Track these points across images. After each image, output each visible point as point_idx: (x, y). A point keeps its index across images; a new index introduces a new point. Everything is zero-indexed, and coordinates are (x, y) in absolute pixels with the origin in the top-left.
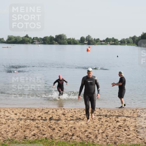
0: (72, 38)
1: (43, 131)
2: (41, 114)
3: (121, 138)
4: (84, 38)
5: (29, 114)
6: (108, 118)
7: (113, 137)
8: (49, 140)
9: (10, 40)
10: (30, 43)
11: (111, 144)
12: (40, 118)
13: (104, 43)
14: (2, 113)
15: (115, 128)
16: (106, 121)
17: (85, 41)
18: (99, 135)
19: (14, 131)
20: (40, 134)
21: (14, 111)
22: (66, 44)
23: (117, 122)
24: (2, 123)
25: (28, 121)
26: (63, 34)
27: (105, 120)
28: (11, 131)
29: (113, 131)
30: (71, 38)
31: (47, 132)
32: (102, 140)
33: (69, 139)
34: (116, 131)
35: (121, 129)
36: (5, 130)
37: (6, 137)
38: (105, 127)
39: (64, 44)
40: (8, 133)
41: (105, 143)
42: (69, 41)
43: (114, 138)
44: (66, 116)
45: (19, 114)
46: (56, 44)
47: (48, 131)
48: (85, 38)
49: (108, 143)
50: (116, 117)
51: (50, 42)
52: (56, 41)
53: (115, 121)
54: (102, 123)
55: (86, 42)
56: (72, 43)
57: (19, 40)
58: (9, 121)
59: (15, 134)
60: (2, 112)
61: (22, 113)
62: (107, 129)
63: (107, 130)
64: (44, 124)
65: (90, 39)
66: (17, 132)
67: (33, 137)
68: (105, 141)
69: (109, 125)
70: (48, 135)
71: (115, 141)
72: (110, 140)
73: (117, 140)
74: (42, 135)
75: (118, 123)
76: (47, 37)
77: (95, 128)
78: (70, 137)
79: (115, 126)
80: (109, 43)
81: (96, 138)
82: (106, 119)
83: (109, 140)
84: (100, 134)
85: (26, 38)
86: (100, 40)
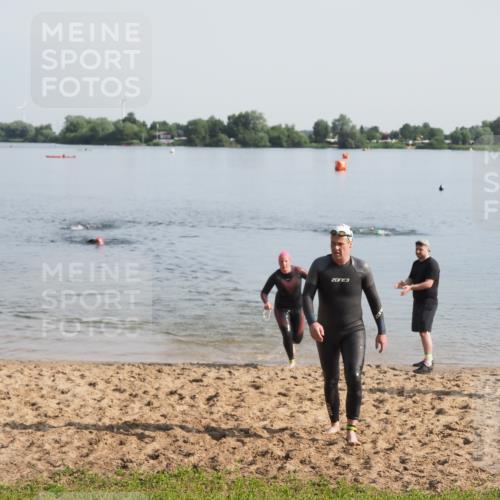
0: (283, 126)
1: (185, 442)
2: (178, 383)
3: (452, 470)
4: (326, 127)
5: (138, 383)
6: (409, 401)
7: (425, 466)
8: (204, 474)
9: (72, 132)
10: (140, 140)
11: (417, 487)
12: (176, 397)
13: (394, 141)
14: (46, 381)
15: (431, 432)
16: (400, 410)
17: (331, 135)
18: (377, 458)
19: (86, 443)
20: (174, 452)
21: (87, 373)
22: (265, 146)
23: (440, 412)
24: (46, 416)
25: (133, 409)
26: (253, 112)
27: (396, 408)
28: (77, 443)
29: (424, 444)
30: (280, 126)
31: (197, 447)
32: (387, 474)
33: (273, 472)
34: (436, 444)
35: (452, 439)
36: (56, 437)
37: (60, 463)
38: (399, 430)
39: (256, 144)
40: (64, 449)
41: (397, 486)
42: (275, 134)
43: (428, 468)
44: (262, 393)
45: (103, 382)
46: (230, 145)
47: (202, 444)
48: (330, 124)
49: (406, 486)
50: (435, 396)
51: (208, 141)
52: (230, 137)
53: (433, 408)
54: (385, 416)
55: (332, 140)
56: (285, 144)
57: (103, 130)
58: (68, 406)
59: (91, 451)
60: (45, 378)
61: (115, 381)
62: (405, 438)
63: (404, 442)
64: (188, 419)
65: (347, 128)
66: (95, 447)
67: (152, 461)
68: (396, 479)
69: (410, 424)
70: (204, 455)
71: (431, 479)
72: (417, 476)
73: (439, 476)
74: (181, 457)
75: (440, 417)
76: (200, 120)
77: (362, 432)
78: (279, 465)
79: (431, 427)
80: (411, 142)
81: (365, 468)
82: (401, 404)
83: (410, 477)
84: (382, 454)
85: (129, 124)
86: (381, 133)
